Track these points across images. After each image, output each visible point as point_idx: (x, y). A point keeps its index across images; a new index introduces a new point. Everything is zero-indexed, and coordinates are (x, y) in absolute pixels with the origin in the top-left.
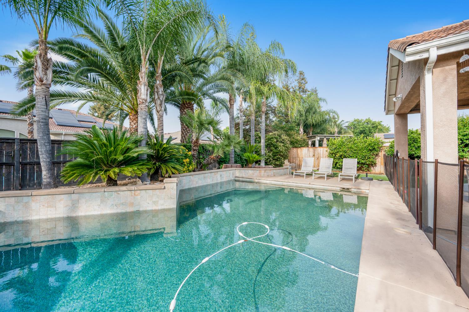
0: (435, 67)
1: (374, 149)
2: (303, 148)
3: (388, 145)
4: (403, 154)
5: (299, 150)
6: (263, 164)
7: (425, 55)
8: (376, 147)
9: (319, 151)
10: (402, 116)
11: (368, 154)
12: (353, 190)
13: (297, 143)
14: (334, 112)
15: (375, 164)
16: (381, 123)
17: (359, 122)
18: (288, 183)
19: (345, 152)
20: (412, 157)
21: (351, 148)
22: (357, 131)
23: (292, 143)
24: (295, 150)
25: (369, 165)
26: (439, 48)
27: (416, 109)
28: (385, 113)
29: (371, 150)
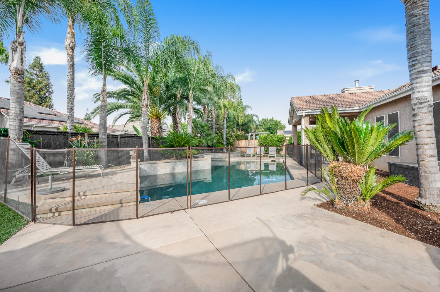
0: (304, 117)
1: (282, 141)
2: (242, 140)
3: (288, 138)
4: (296, 144)
5: (240, 142)
6: (225, 150)
7: (302, 114)
8: (283, 140)
9: (252, 142)
10: (295, 126)
11: (279, 144)
12: (276, 161)
13: (239, 137)
14: (256, 116)
15: (282, 149)
16: (280, 122)
17: (266, 120)
18: (245, 160)
19: (268, 143)
20: (299, 144)
21: (271, 140)
22: (266, 127)
23: (236, 137)
24: (237, 141)
25: (279, 150)
26: (305, 113)
27: (300, 124)
28: (288, 124)
29: (280, 142)
